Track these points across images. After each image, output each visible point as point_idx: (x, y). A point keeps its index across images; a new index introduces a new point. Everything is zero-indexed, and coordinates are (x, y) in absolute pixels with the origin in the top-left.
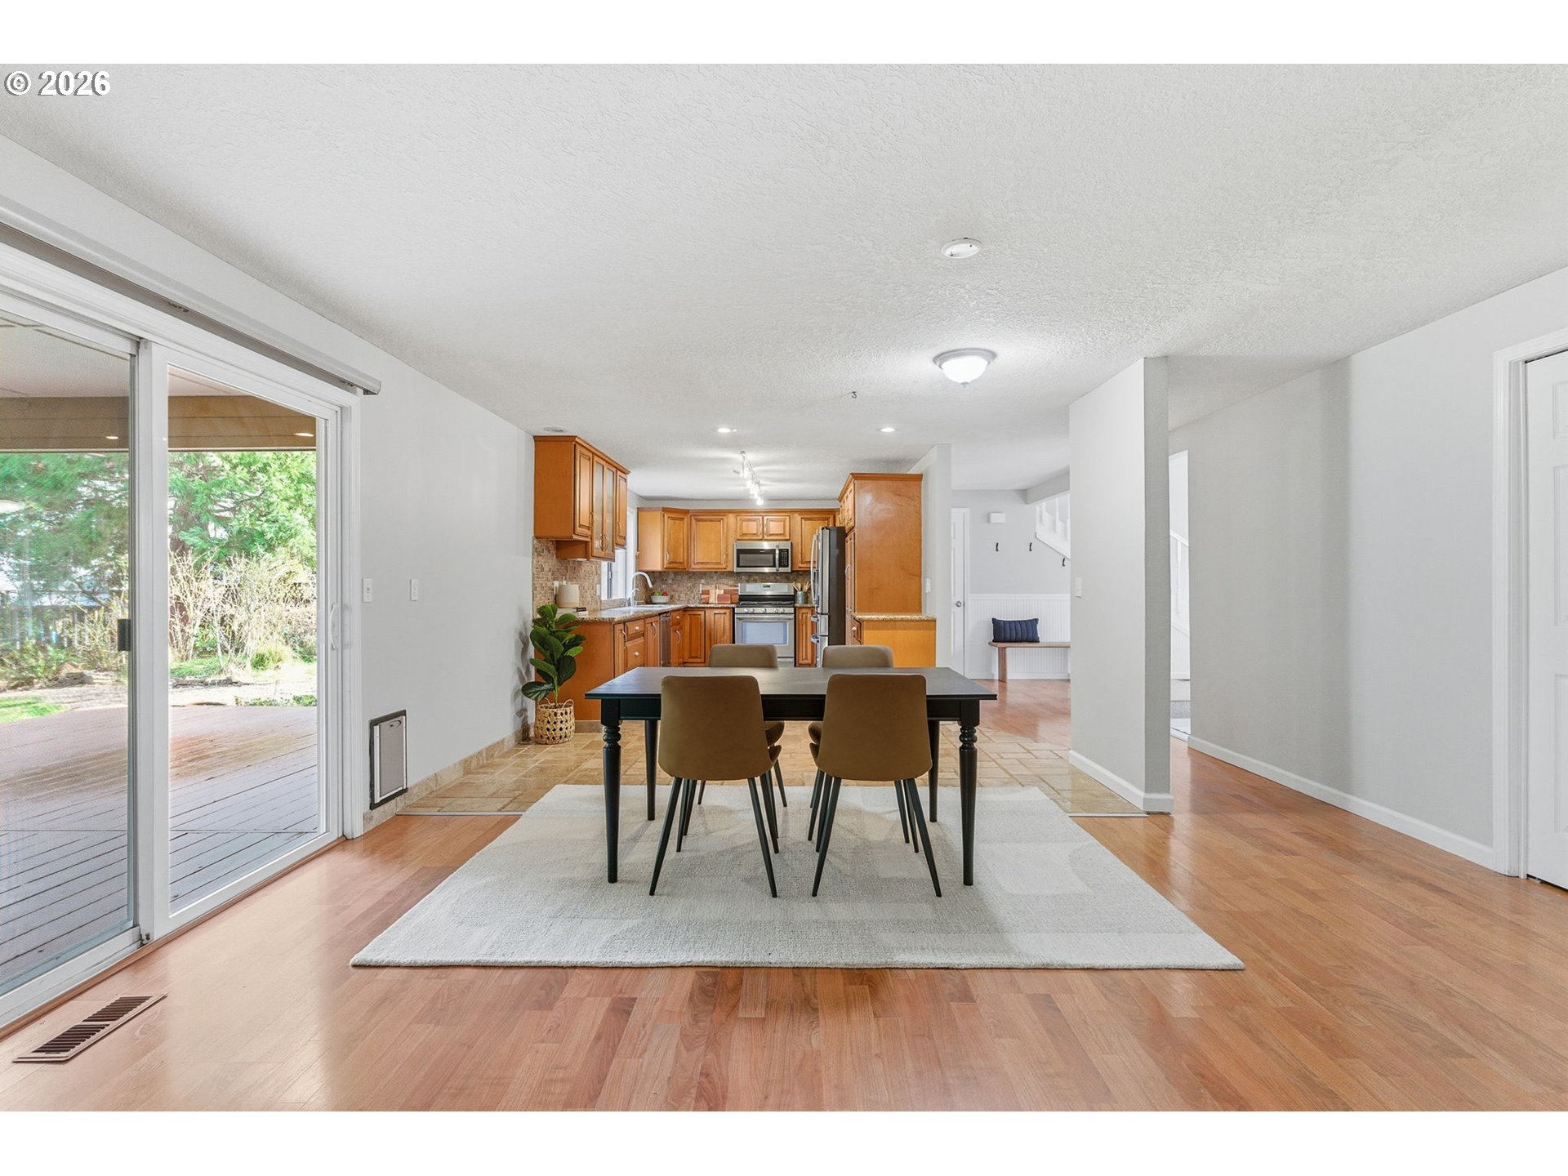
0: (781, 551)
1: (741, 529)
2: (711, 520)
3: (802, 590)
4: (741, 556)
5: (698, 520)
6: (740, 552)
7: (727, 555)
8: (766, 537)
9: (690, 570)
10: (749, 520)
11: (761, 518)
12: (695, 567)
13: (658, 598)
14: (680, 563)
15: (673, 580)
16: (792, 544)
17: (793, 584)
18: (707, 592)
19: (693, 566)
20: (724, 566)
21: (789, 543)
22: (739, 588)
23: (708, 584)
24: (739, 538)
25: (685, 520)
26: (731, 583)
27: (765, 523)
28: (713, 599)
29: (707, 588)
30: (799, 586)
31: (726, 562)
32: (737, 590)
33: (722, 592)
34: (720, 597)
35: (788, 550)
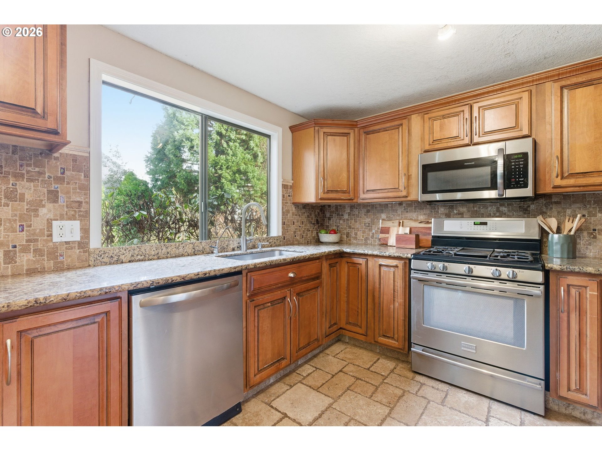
0: (508, 159)
1: (431, 131)
2: (385, 130)
3: (559, 231)
4: (431, 175)
5: (367, 133)
6: (427, 169)
7: (409, 178)
8: (476, 139)
9: (360, 201)
10: (444, 117)
11: (467, 109)
12: (364, 197)
13: (325, 237)
14: (344, 192)
15: (349, 214)
16: (535, 143)
17: (539, 219)
18: (386, 231)
19: (362, 196)
20: (404, 193)
21: (530, 140)
22: (432, 225)
23: (390, 219)
24: (427, 147)
25: (352, 135)
26: (422, 218)
27: (475, 114)
28: (392, 241)
29: (388, 224)
30: (553, 223)
31: (407, 187)
32: (430, 228)
33: (407, 231)
34: (399, 239)
35: (525, 155)
